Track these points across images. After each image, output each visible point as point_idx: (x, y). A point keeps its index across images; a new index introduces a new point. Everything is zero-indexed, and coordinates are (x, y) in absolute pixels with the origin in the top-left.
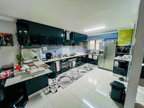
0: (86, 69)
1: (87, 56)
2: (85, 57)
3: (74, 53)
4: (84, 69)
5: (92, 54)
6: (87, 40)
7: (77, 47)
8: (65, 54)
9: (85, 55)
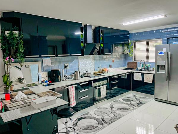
0: (129, 103)
1: (131, 75)
2: (126, 78)
3: (103, 70)
4: (124, 103)
5: (141, 70)
6: (129, 40)
7: (108, 56)
8: (85, 72)
9: (125, 73)
